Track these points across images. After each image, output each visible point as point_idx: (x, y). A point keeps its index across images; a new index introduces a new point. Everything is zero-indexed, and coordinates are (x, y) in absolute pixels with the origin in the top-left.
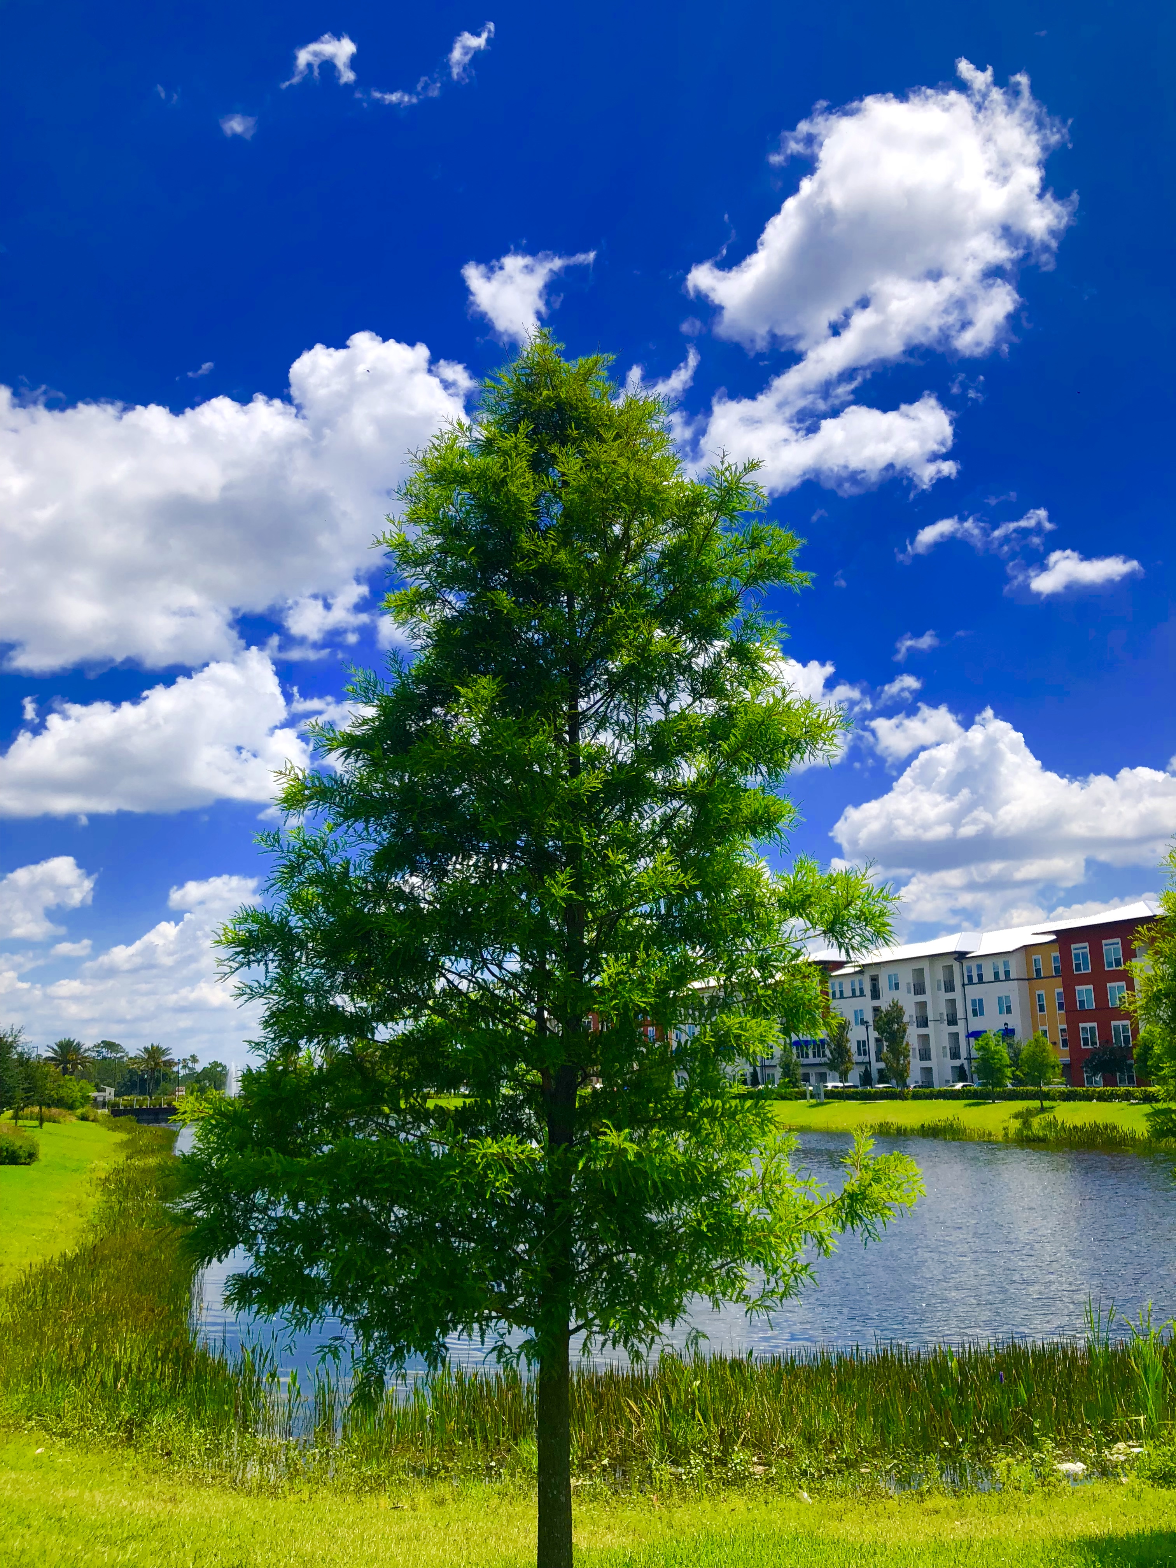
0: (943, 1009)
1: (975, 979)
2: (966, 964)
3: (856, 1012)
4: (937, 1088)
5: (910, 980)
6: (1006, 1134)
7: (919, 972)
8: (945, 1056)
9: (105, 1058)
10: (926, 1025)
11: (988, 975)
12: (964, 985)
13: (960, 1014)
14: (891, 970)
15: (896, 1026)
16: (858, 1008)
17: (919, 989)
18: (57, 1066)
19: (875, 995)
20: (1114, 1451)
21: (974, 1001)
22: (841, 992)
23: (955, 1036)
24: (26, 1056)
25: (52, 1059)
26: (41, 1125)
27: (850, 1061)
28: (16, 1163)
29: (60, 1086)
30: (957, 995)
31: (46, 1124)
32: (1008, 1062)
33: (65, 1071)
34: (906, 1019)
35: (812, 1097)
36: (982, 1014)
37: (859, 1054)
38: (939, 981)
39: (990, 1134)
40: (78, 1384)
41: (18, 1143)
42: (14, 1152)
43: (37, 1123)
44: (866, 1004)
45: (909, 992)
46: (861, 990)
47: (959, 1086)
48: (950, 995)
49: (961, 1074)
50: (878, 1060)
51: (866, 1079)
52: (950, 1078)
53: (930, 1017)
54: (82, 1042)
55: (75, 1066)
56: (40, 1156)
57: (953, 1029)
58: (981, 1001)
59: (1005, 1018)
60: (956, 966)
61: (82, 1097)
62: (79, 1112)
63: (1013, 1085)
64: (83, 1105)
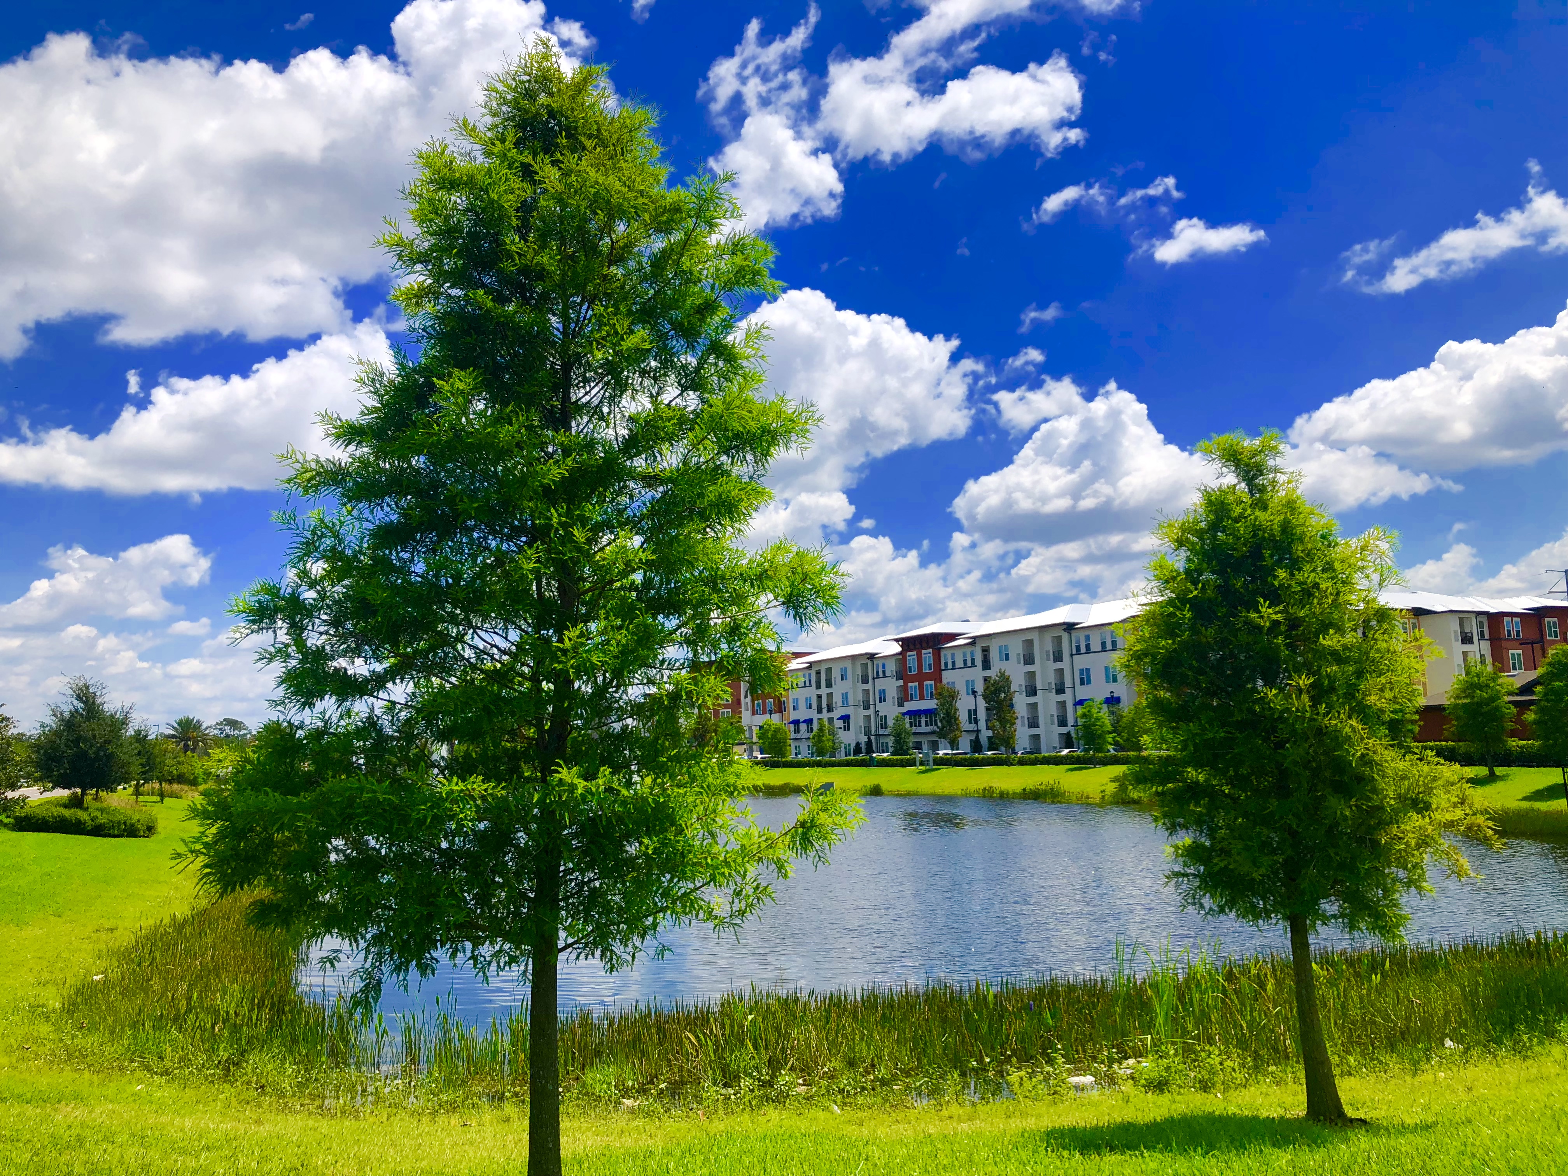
0: (1052, 679)
1: (1083, 650)
2: (1074, 634)
3: (967, 682)
4: (1045, 754)
5: (1020, 650)
6: (1103, 797)
7: (1029, 643)
8: (1053, 723)
9: (227, 736)
10: (1035, 694)
11: (1096, 646)
12: (1072, 655)
13: (1068, 683)
14: (1001, 642)
15: (1003, 695)
16: (969, 679)
17: (1029, 660)
18: (178, 744)
19: (986, 665)
20: (1124, 1065)
21: (1081, 671)
22: (953, 663)
23: (1062, 705)
24: (143, 733)
25: (173, 736)
26: (162, 801)
27: (958, 729)
28: (135, 836)
29: (179, 763)
30: (1065, 664)
31: (166, 800)
32: (1110, 728)
33: (186, 748)
34: (1014, 687)
35: (922, 764)
36: (1089, 683)
37: (970, 723)
38: (1048, 652)
39: (1088, 797)
40: (180, 1029)
41: (136, 817)
42: (132, 825)
43: (156, 798)
44: (977, 675)
45: (1019, 662)
46: (973, 661)
47: (1065, 752)
48: (1059, 665)
49: (1068, 741)
50: (988, 728)
51: (976, 746)
52: (1057, 745)
53: (1039, 686)
54: (202, 720)
55: (196, 743)
56: (159, 829)
57: (1061, 698)
58: (1088, 670)
59: (1112, 687)
60: (1065, 636)
61: (205, 774)
62: (201, 788)
63: (1115, 750)
64: (205, 781)
